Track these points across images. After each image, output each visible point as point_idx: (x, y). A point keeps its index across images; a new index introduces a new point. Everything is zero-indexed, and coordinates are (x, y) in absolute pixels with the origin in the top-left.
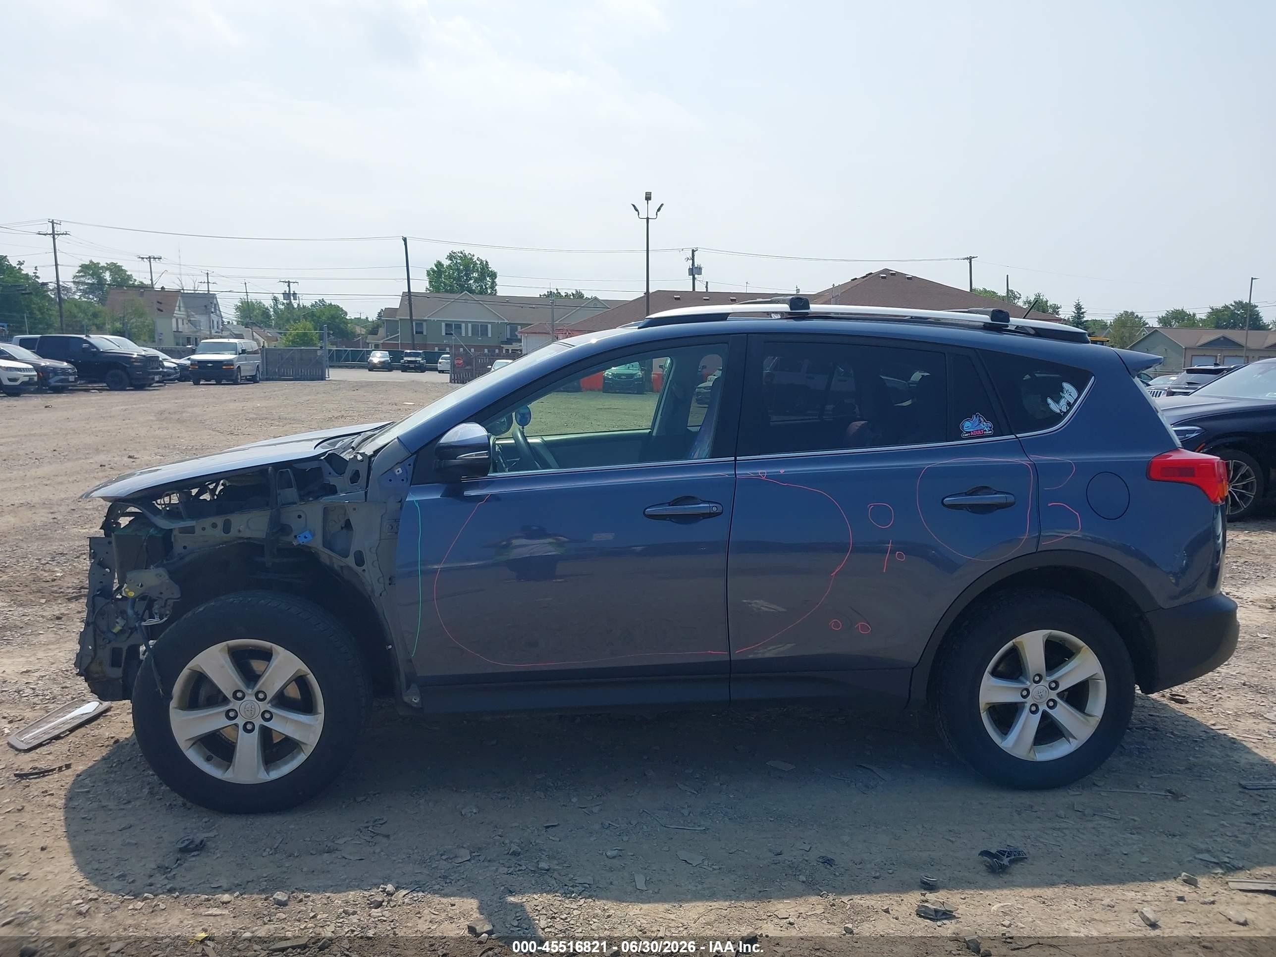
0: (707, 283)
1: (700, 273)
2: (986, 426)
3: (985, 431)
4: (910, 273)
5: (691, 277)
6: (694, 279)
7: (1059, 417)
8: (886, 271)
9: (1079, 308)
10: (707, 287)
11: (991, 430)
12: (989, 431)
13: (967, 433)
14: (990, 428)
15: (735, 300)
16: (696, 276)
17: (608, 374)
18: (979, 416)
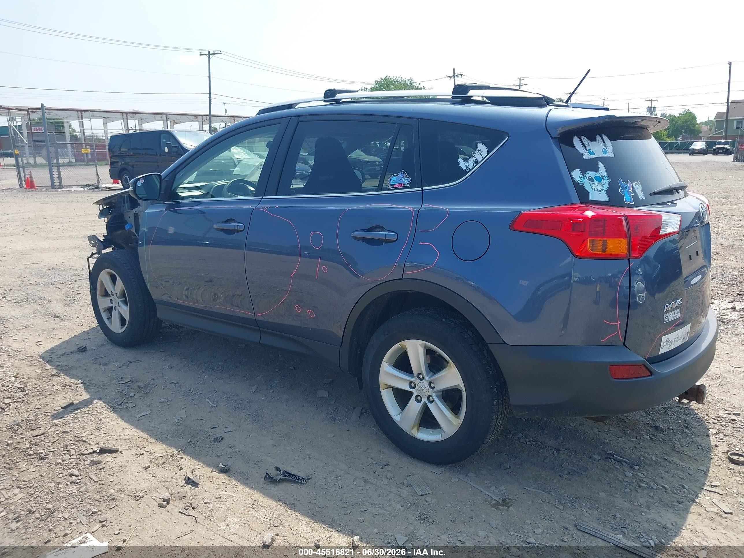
2: (406, 180)
3: (405, 184)
7: (464, 172)
11: (409, 184)
12: (408, 184)
13: (392, 185)
14: (409, 182)
18: (404, 172)
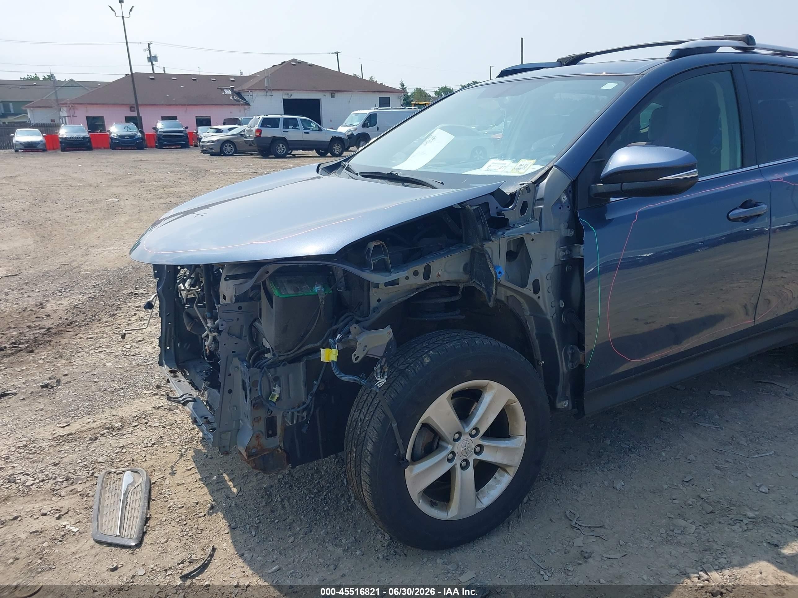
0: (164, 68)
1: (156, 61)
4: (310, 62)
5: (150, 63)
6: (152, 65)
8: (294, 60)
9: (402, 85)
10: (164, 71)
15: (195, 80)
16: (154, 63)
17: (114, 136)
